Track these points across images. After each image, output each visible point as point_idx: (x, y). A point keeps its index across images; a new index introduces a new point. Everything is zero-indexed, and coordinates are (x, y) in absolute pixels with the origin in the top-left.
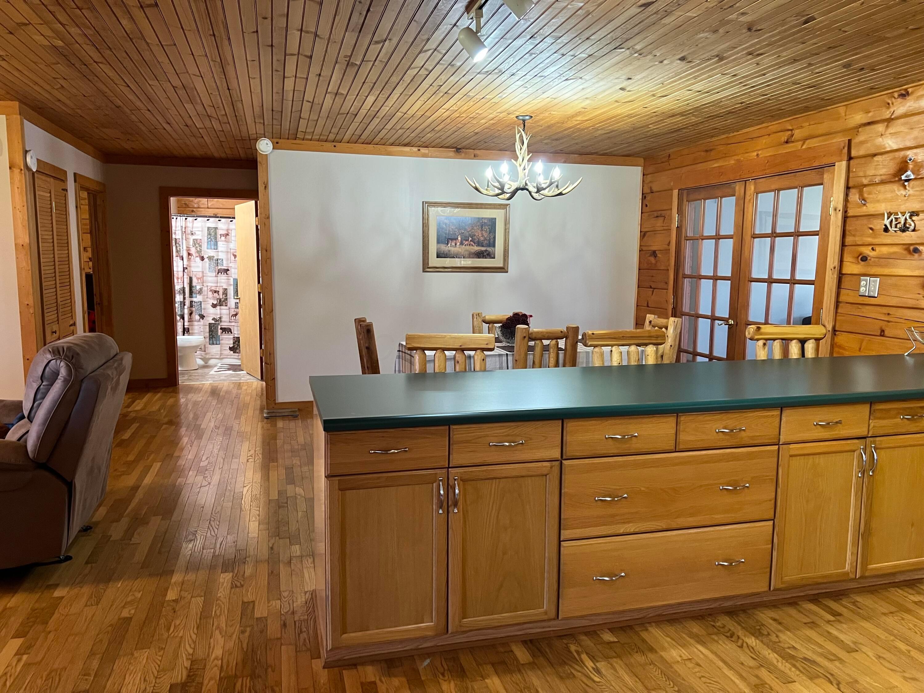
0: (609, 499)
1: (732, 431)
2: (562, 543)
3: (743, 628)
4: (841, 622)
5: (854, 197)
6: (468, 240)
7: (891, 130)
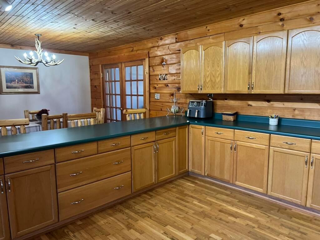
0: (75, 174)
1: (116, 144)
2: (58, 194)
3: (124, 207)
4: (152, 198)
5: (151, 69)
6: (21, 81)
7: (159, 49)
